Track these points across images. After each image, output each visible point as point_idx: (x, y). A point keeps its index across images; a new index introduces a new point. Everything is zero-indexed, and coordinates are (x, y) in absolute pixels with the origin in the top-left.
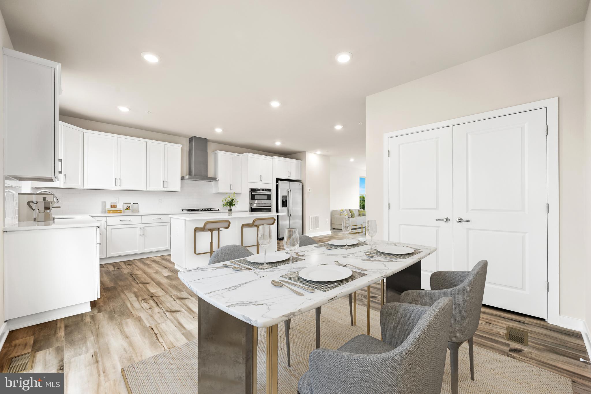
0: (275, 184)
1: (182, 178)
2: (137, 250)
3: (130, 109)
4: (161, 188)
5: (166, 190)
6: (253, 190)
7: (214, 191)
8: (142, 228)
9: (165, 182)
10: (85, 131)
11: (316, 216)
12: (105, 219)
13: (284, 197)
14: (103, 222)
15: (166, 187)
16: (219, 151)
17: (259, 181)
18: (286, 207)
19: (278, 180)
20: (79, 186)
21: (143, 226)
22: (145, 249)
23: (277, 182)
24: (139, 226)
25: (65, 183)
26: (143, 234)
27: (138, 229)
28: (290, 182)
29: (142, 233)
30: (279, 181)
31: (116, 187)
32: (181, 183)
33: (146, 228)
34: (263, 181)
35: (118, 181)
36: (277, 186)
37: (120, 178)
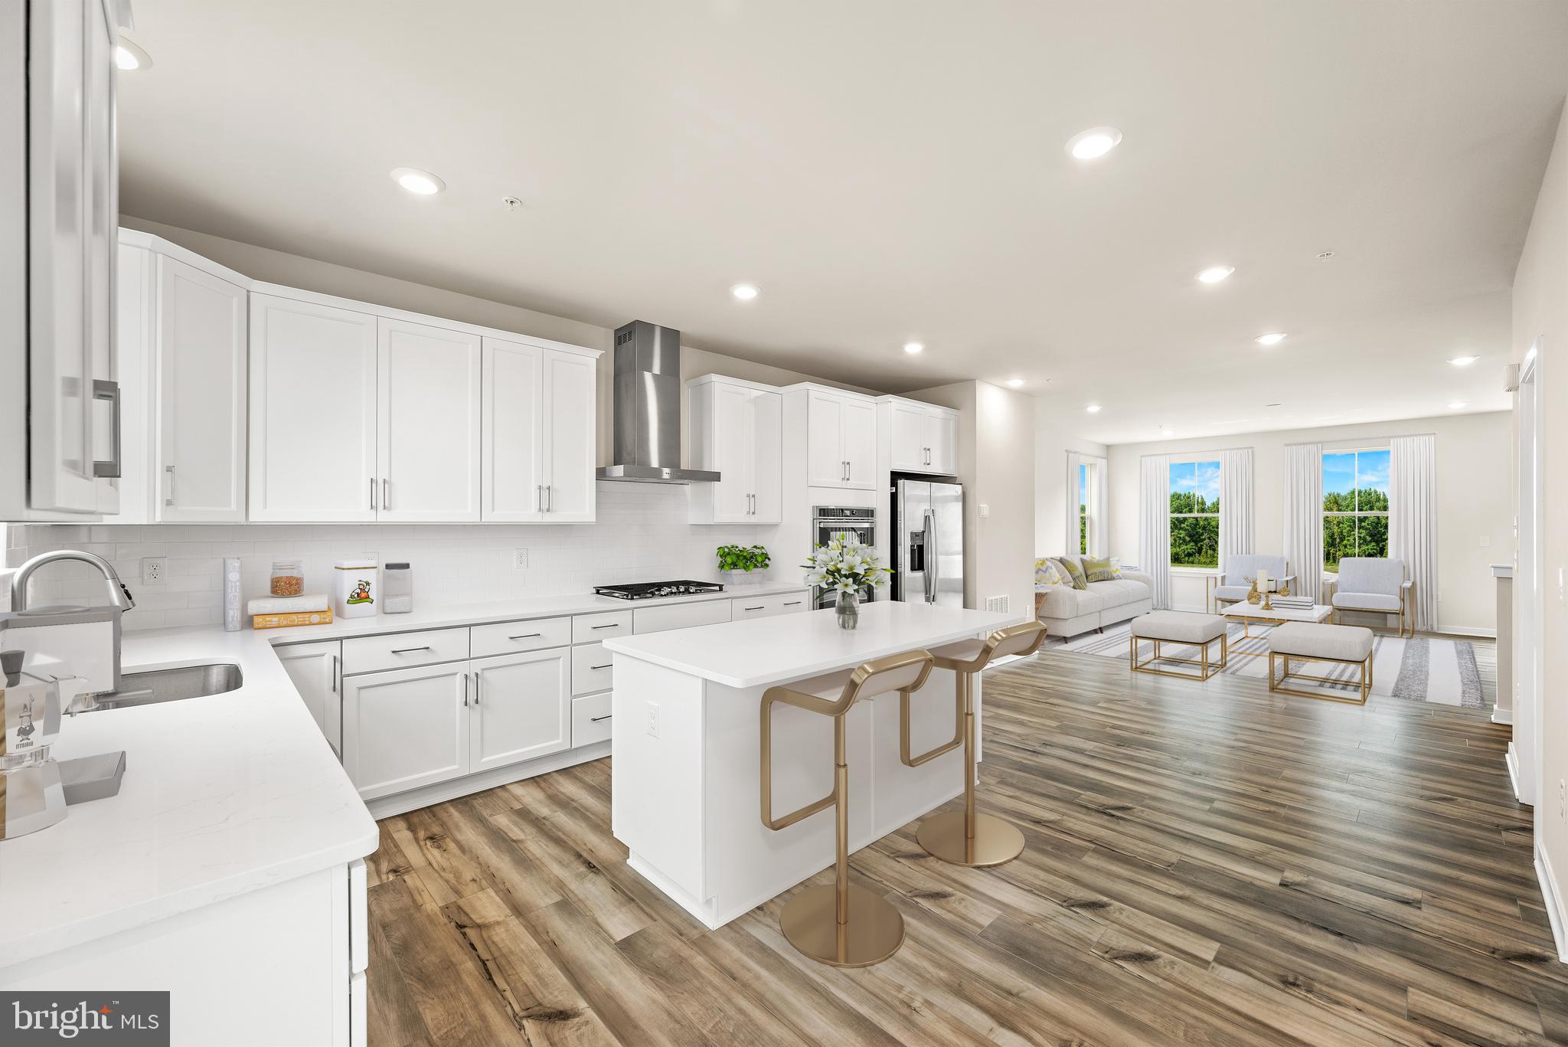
0: (887, 490)
1: (601, 474)
2: (456, 767)
3: (443, 186)
4: (530, 514)
5: (548, 518)
6: (824, 512)
7: (693, 517)
8: (473, 676)
9: (546, 492)
10: (257, 285)
11: (999, 597)
12: (333, 649)
13: (915, 536)
14: (327, 663)
15: (548, 510)
16: (715, 377)
17: (839, 483)
18: (919, 569)
19: (896, 477)
20: (229, 512)
21: (476, 666)
22: (482, 757)
23: (894, 484)
24: (463, 668)
25: (169, 503)
26: (477, 702)
27: (459, 680)
28: (934, 484)
29: (472, 698)
30: (901, 482)
31: (373, 512)
32: (599, 491)
33: (487, 674)
34: (852, 483)
35: (380, 490)
36: (894, 498)
37: (387, 478)
